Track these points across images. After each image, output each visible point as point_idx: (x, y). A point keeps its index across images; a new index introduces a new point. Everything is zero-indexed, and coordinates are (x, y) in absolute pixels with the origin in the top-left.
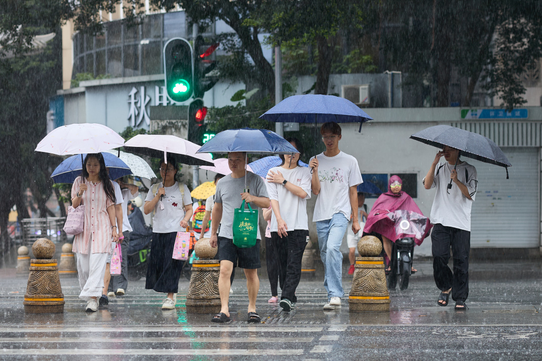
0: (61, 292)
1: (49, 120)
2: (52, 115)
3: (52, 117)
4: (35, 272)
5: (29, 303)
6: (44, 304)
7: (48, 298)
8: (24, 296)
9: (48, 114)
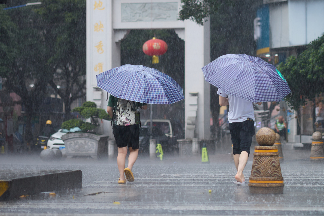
0: (281, 175)
1: (256, 26)
2: (259, 21)
3: (259, 24)
4: (258, 157)
5: (254, 185)
6: (267, 185)
7: (270, 180)
8: (248, 178)
9: (255, 21)
